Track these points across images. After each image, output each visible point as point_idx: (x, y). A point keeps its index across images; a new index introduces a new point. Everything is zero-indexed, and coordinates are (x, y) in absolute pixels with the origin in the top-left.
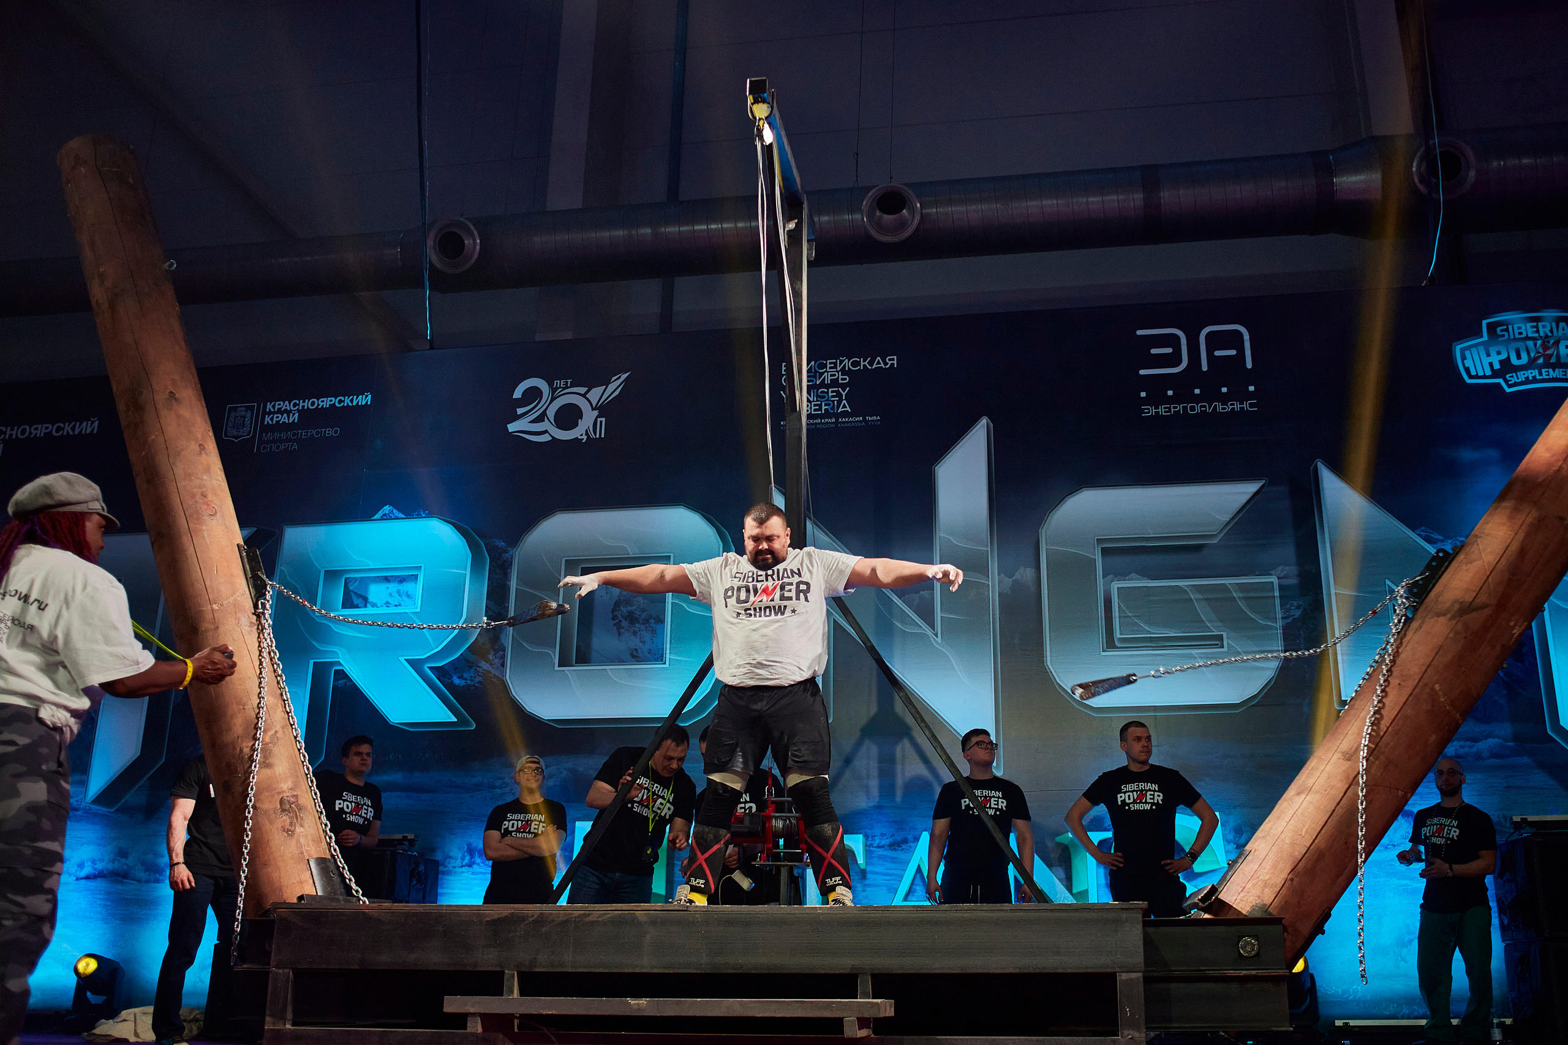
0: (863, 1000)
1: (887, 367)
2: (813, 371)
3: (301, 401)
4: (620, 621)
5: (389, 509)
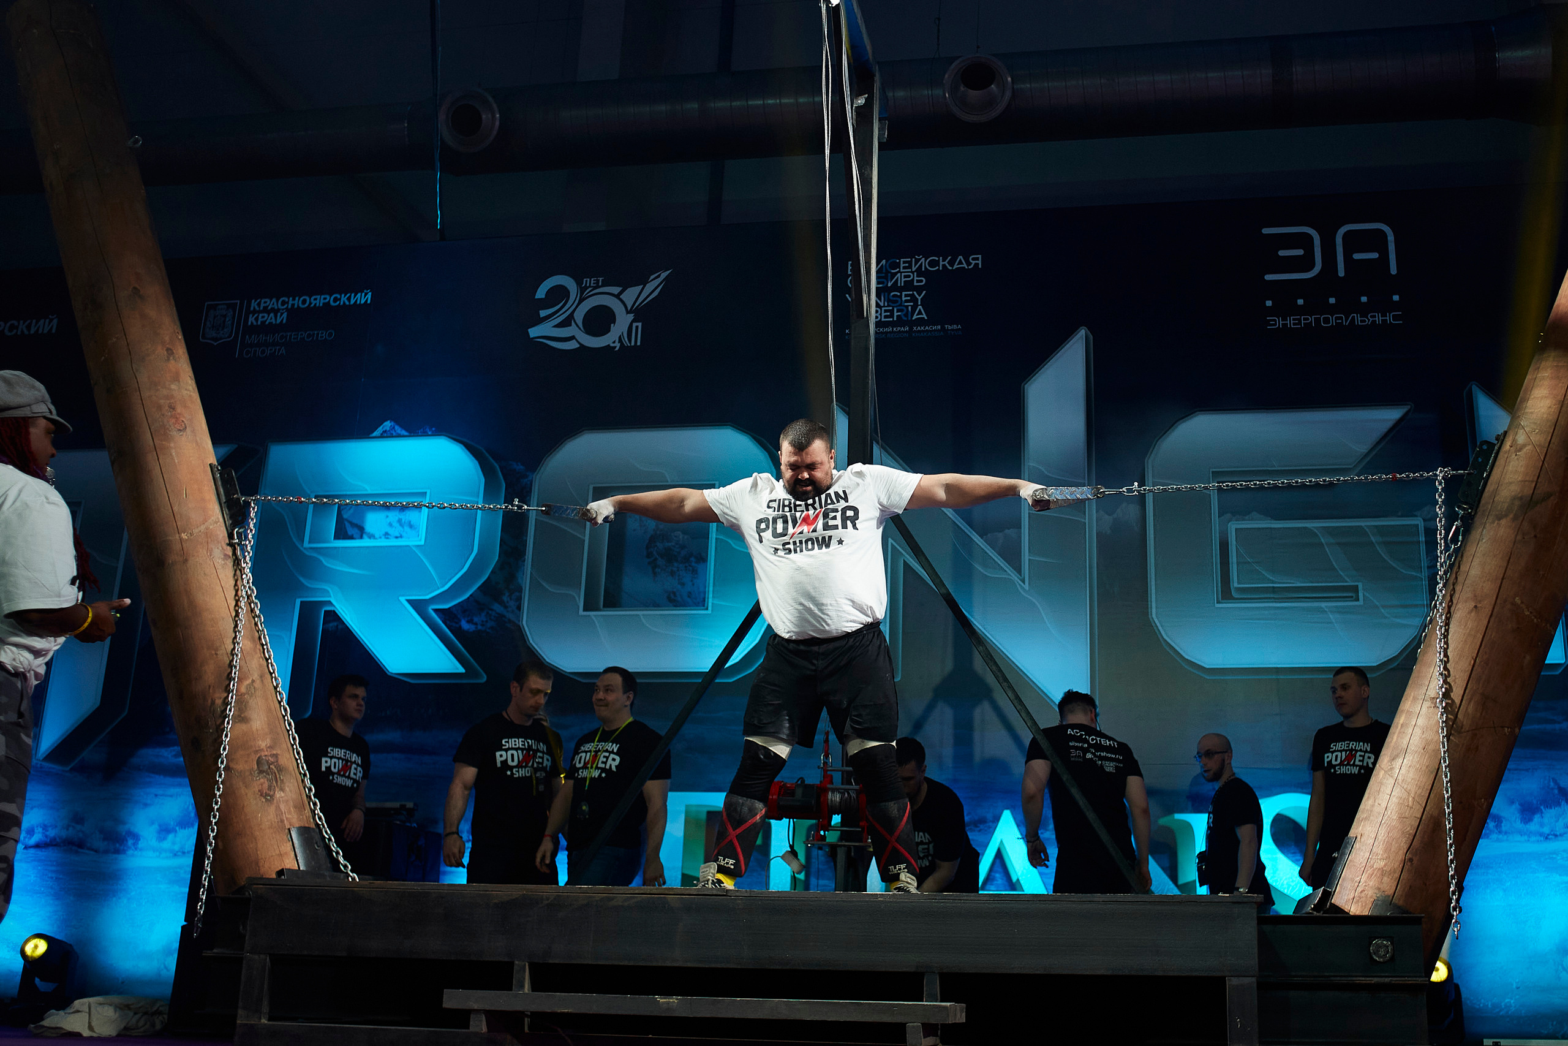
0: (929, 1003)
1: (970, 267)
2: (884, 271)
3: (291, 299)
4: (656, 559)
5: (390, 425)
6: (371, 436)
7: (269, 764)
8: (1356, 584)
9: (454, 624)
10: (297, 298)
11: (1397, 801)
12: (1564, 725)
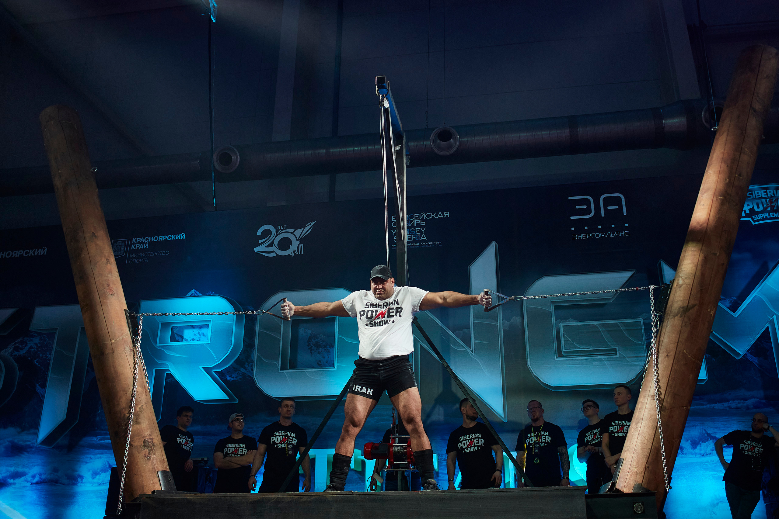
1: (444, 217)
3: (150, 237)
4: (312, 347)
5: (194, 291)
6: (186, 296)
7: (149, 442)
8: (615, 348)
9: (224, 378)
10: (153, 237)
11: (640, 442)
12: (708, 406)
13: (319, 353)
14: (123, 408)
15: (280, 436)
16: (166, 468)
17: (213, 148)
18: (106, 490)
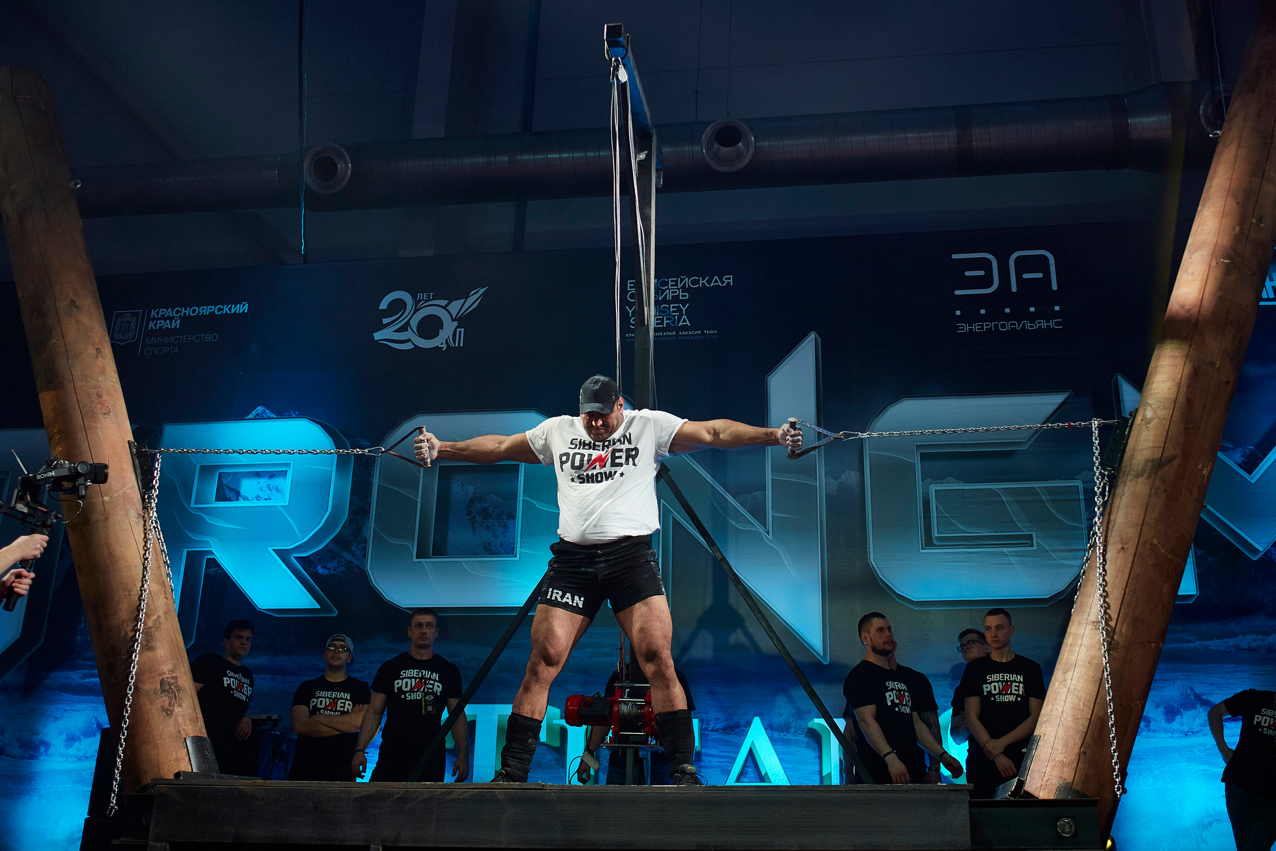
1: (723, 285)
3: (183, 309)
4: (475, 517)
5: (262, 409)
6: (246, 418)
7: (170, 685)
8: (1031, 533)
9: (312, 570)
10: (188, 309)
11: (1070, 706)
12: (1197, 644)
13: (488, 528)
14: (123, 621)
15: (410, 678)
16: (201, 732)
17: (304, 147)
18: (90, 769)
